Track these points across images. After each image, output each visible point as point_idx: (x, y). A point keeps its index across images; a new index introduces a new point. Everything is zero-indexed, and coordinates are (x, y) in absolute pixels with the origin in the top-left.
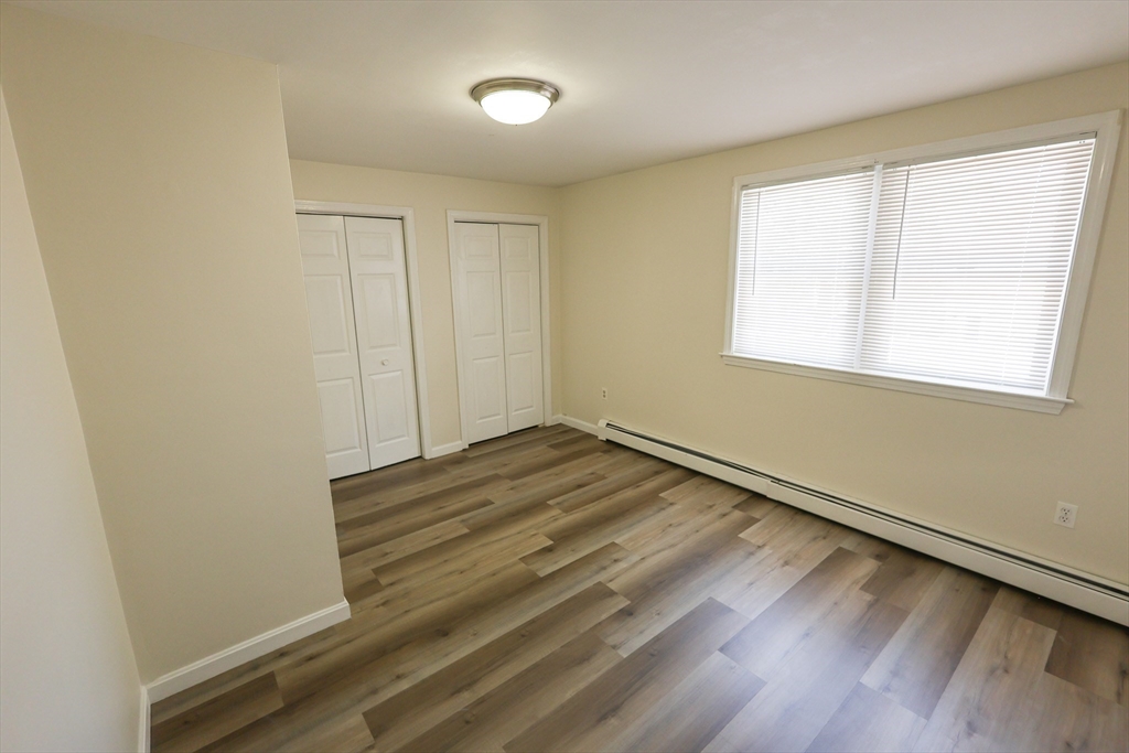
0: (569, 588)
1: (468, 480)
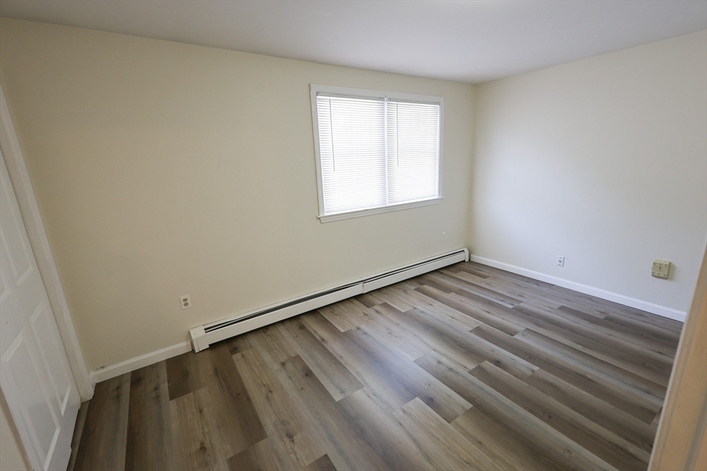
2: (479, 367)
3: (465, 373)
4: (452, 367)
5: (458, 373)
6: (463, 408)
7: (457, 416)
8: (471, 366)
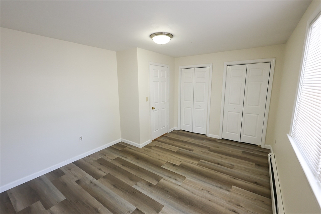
0: (158, 172)
1: (204, 145)
2: (159, 182)
3: (165, 177)
4: (170, 179)
5: (167, 176)
6: (164, 166)
7: (165, 163)
8: (162, 181)
